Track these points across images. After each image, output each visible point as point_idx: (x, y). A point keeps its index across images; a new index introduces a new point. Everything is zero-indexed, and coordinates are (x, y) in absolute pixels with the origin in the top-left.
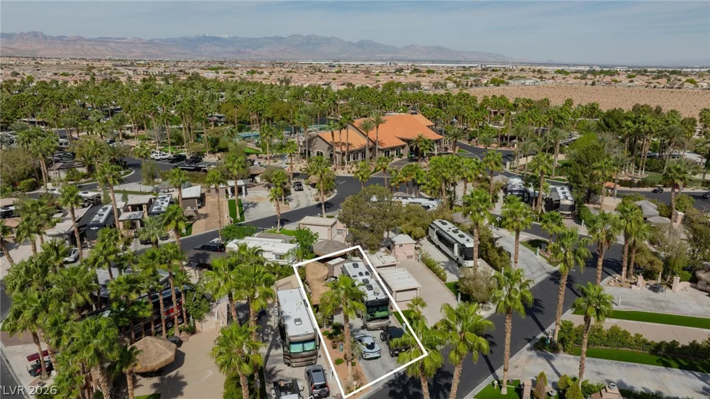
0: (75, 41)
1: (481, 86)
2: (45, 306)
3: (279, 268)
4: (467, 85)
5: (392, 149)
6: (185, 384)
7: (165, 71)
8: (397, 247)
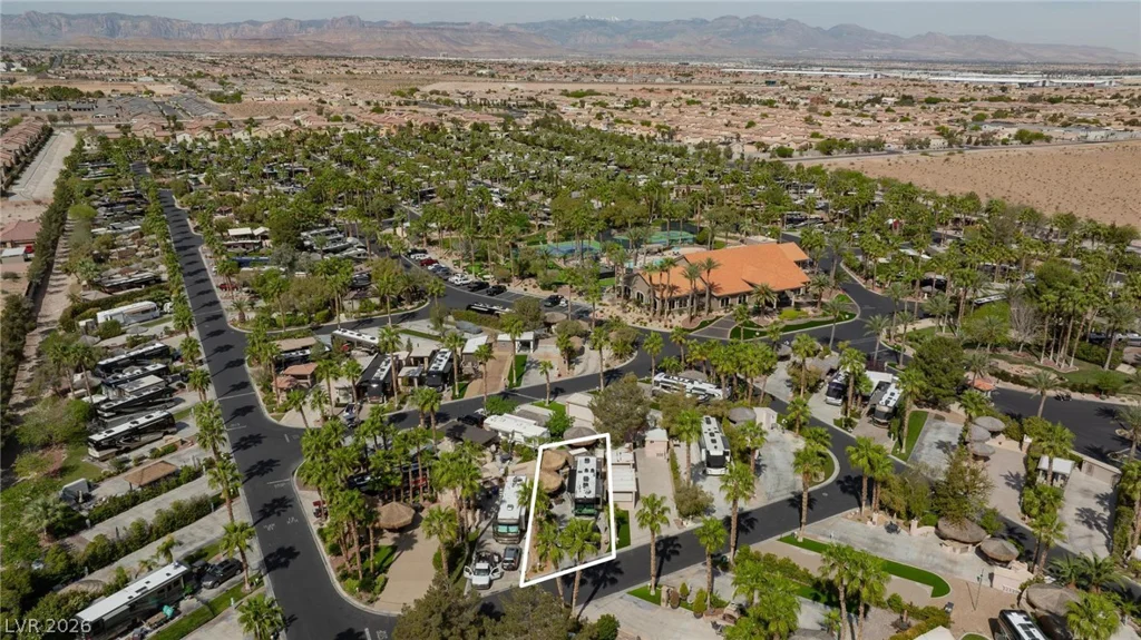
0: (398, 28)
1: (995, 144)
2: (325, 475)
3: (526, 450)
4: (969, 142)
5: (734, 296)
6: (416, 541)
7: (510, 100)
8: (647, 444)
